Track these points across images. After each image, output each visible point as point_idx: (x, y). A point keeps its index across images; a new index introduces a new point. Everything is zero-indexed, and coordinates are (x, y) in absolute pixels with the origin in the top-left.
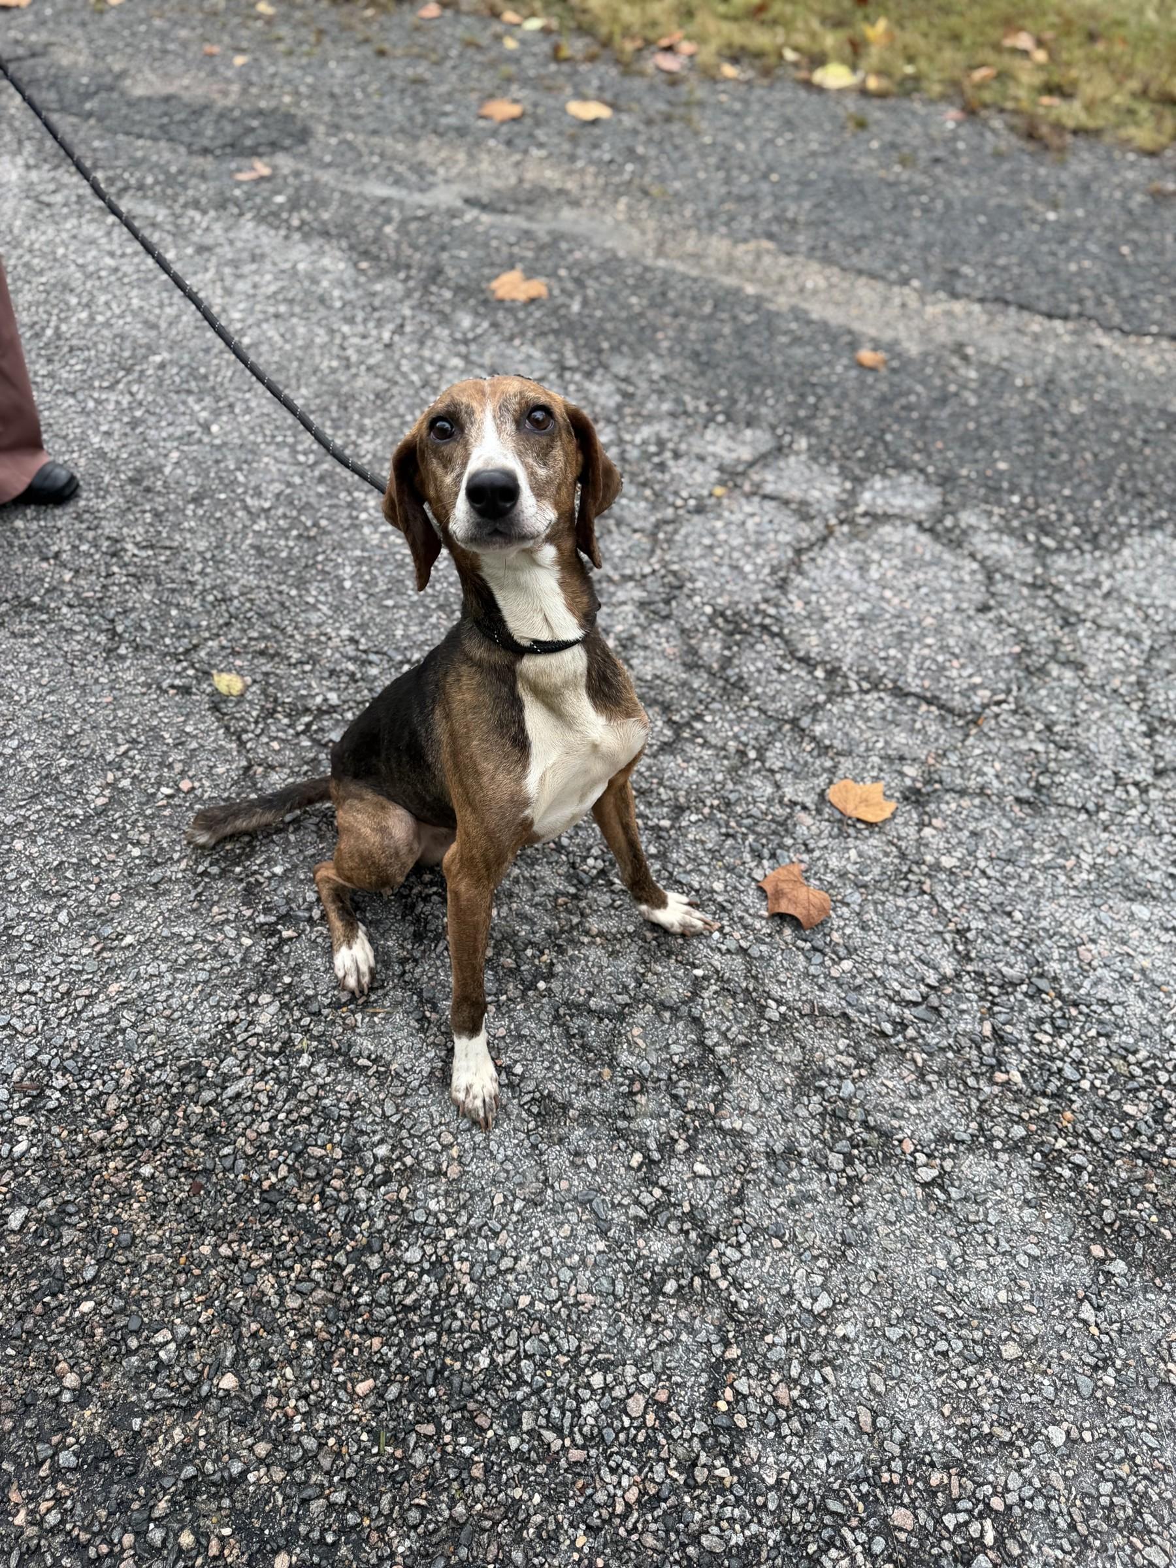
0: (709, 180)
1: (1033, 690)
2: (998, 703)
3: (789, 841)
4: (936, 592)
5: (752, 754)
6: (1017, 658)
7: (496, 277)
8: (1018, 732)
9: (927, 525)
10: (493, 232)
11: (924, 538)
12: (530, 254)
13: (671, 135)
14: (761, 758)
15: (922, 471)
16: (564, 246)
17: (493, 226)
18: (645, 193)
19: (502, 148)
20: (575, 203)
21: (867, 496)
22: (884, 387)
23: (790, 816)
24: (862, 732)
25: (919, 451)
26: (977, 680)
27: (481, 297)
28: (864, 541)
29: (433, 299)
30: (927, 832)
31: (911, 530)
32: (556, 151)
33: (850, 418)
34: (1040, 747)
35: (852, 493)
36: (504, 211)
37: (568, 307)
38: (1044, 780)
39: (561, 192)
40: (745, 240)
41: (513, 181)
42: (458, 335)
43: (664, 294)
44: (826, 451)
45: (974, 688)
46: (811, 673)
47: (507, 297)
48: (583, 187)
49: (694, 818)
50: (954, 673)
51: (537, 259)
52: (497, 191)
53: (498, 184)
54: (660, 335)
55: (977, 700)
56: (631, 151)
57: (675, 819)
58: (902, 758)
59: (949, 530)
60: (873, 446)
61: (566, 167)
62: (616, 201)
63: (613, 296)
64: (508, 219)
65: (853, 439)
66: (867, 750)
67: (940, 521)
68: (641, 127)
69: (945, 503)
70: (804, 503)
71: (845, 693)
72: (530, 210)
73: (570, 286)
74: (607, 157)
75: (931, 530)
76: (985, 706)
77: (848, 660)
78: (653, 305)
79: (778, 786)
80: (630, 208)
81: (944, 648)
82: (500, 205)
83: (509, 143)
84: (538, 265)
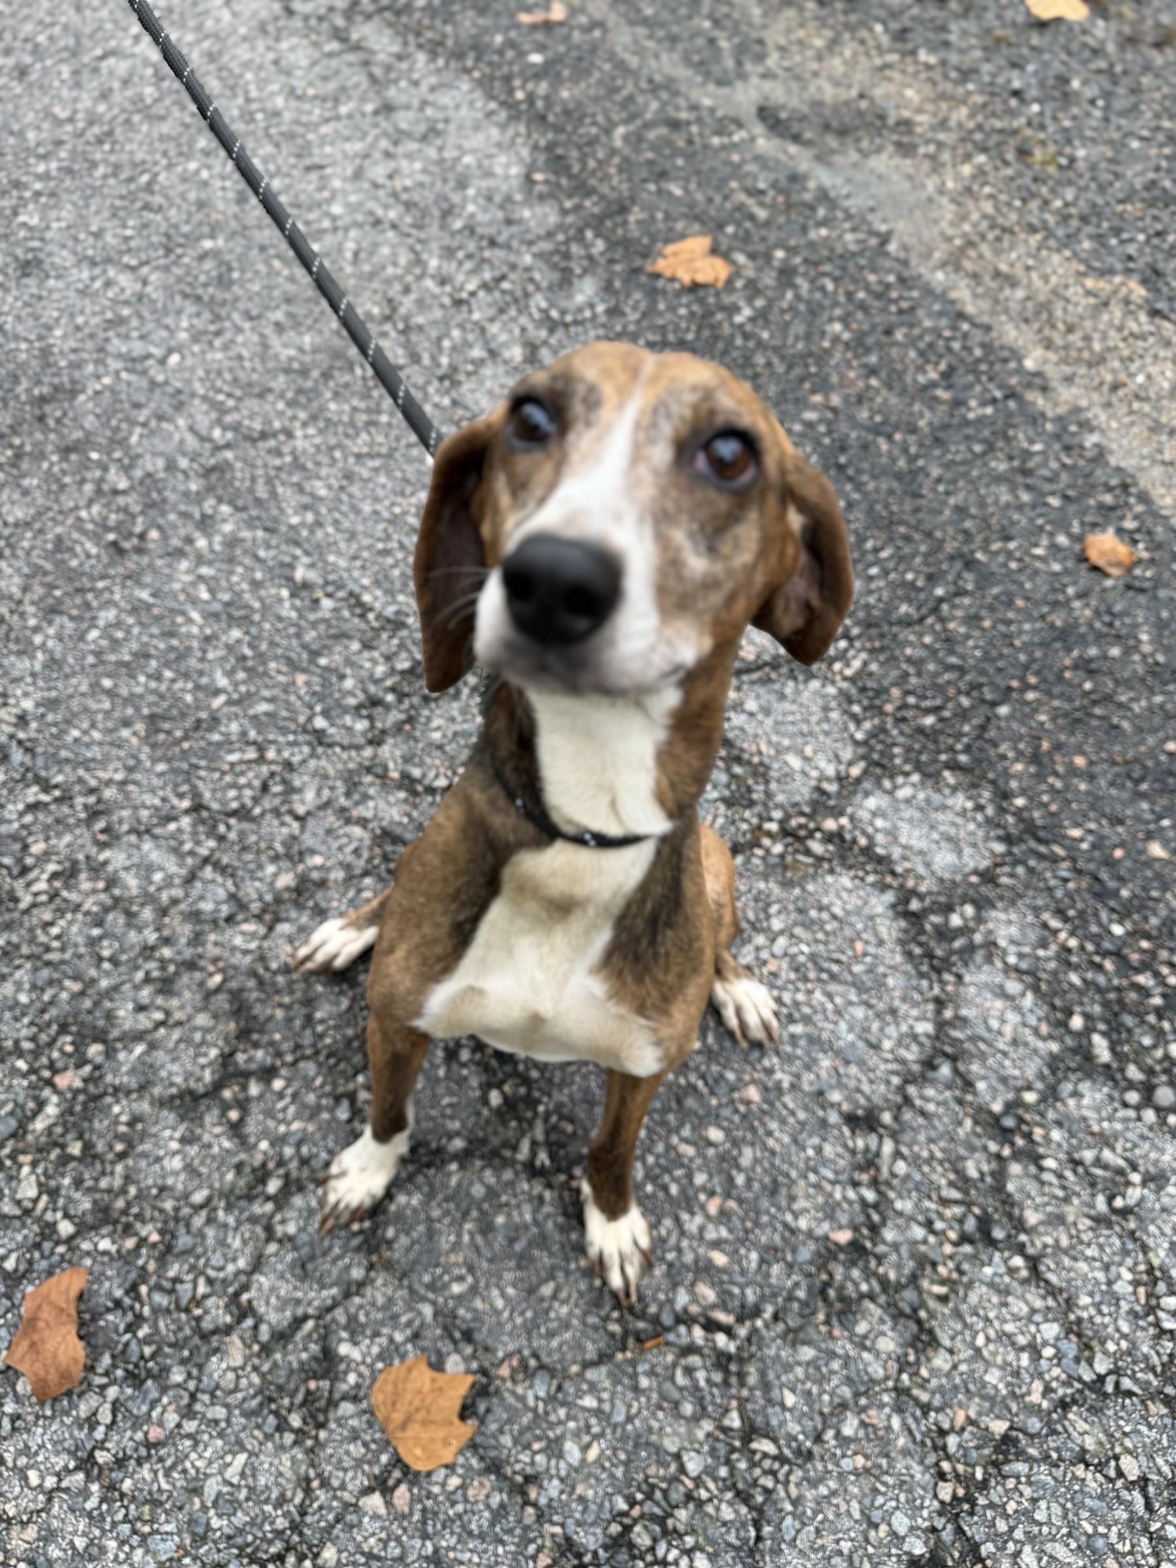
0: (1134, 156)
1: (793, 1337)
2: (711, 1326)
3: (177, 1376)
4: (812, 1040)
5: (273, 1186)
6: (828, 1252)
7: (682, 236)
8: (688, 1409)
9: (915, 905)
10: (751, 168)
11: (889, 929)
12: (762, 214)
13: (1147, 68)
14: (281, 1200)
15: (1004, 795)
16: (821, 212)
17: (759, 159)
18: (1023, 153)
19: (885, 40)
20: (905, 149)
21: (872, 803)
22: (1083, 612)
23: (228, 1330)
24: (456, 1247)
25: (1035, 758)
26: (720, 1259)
27: (638, 262)
28: (787, 884)
29: (575, 249)
30: (375, 1501)
31: (880, 903)
32: (954, 58)
33: (973, 649)
34: (693, 1465)
35: (849, 786)
36: (796, 138)
37: (734, 309)
38: (641, 1537)
39: (906, 125)
40: (1106, 272)
41: (854, 93)
42: (554, 314)
43: (889, 332)
44: (882, 692)
45: (704, 1270)
46: (486, 1087)
47: (668, 273)
48: (943, 124)
49: (105, 1244)
50: (693, 1224)
51: (767, 224)
52: (817, 104)
53: (829, 93)
54: (817, 398)
55: (682, 1298)
56: (1064, 80)
57: (84, 1228)
58: (468, 1336)
59: (944, 934)
60: (964, 715)
61: (948, 87)
62: (968, 157)
63: (814, 311)
64: (793, 149)
65: (940, 689)
66: (431, 1287)
67: (949, 909)
68: (1111, 48)
69: (988, 877)
70: (761, 772)
71: (496, 1157)
72: (832, 142)
73: (769, 279)
74: (1016, 84)
75: (916, 918)
76: (685, 1319)
77: (562, 1096)
78: (859, 345)
79: (258, 1264)
80: (981, 172)
81: (727, 1162)
82: (795, 127)
83: (901, 35)
84: (756, 236)
